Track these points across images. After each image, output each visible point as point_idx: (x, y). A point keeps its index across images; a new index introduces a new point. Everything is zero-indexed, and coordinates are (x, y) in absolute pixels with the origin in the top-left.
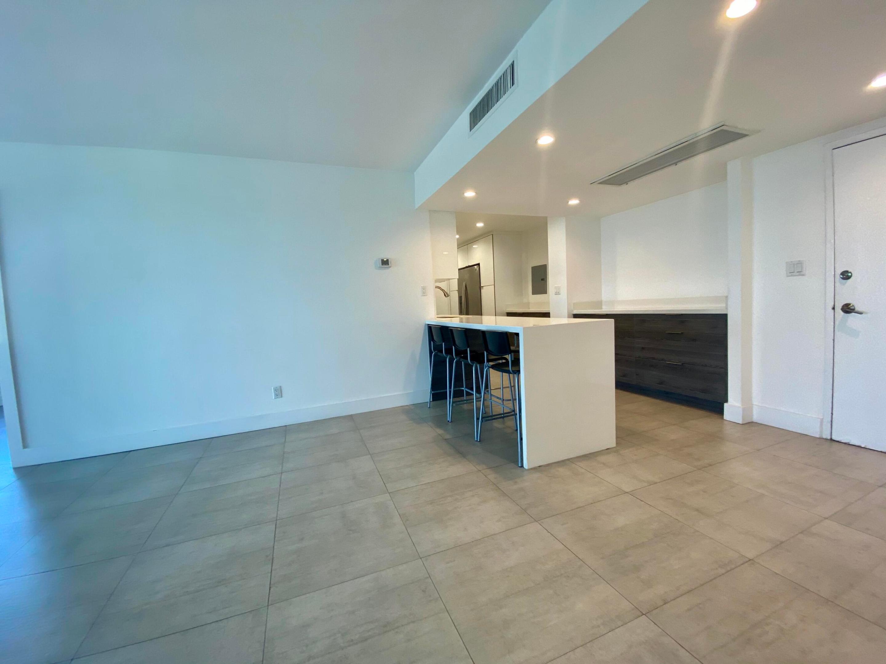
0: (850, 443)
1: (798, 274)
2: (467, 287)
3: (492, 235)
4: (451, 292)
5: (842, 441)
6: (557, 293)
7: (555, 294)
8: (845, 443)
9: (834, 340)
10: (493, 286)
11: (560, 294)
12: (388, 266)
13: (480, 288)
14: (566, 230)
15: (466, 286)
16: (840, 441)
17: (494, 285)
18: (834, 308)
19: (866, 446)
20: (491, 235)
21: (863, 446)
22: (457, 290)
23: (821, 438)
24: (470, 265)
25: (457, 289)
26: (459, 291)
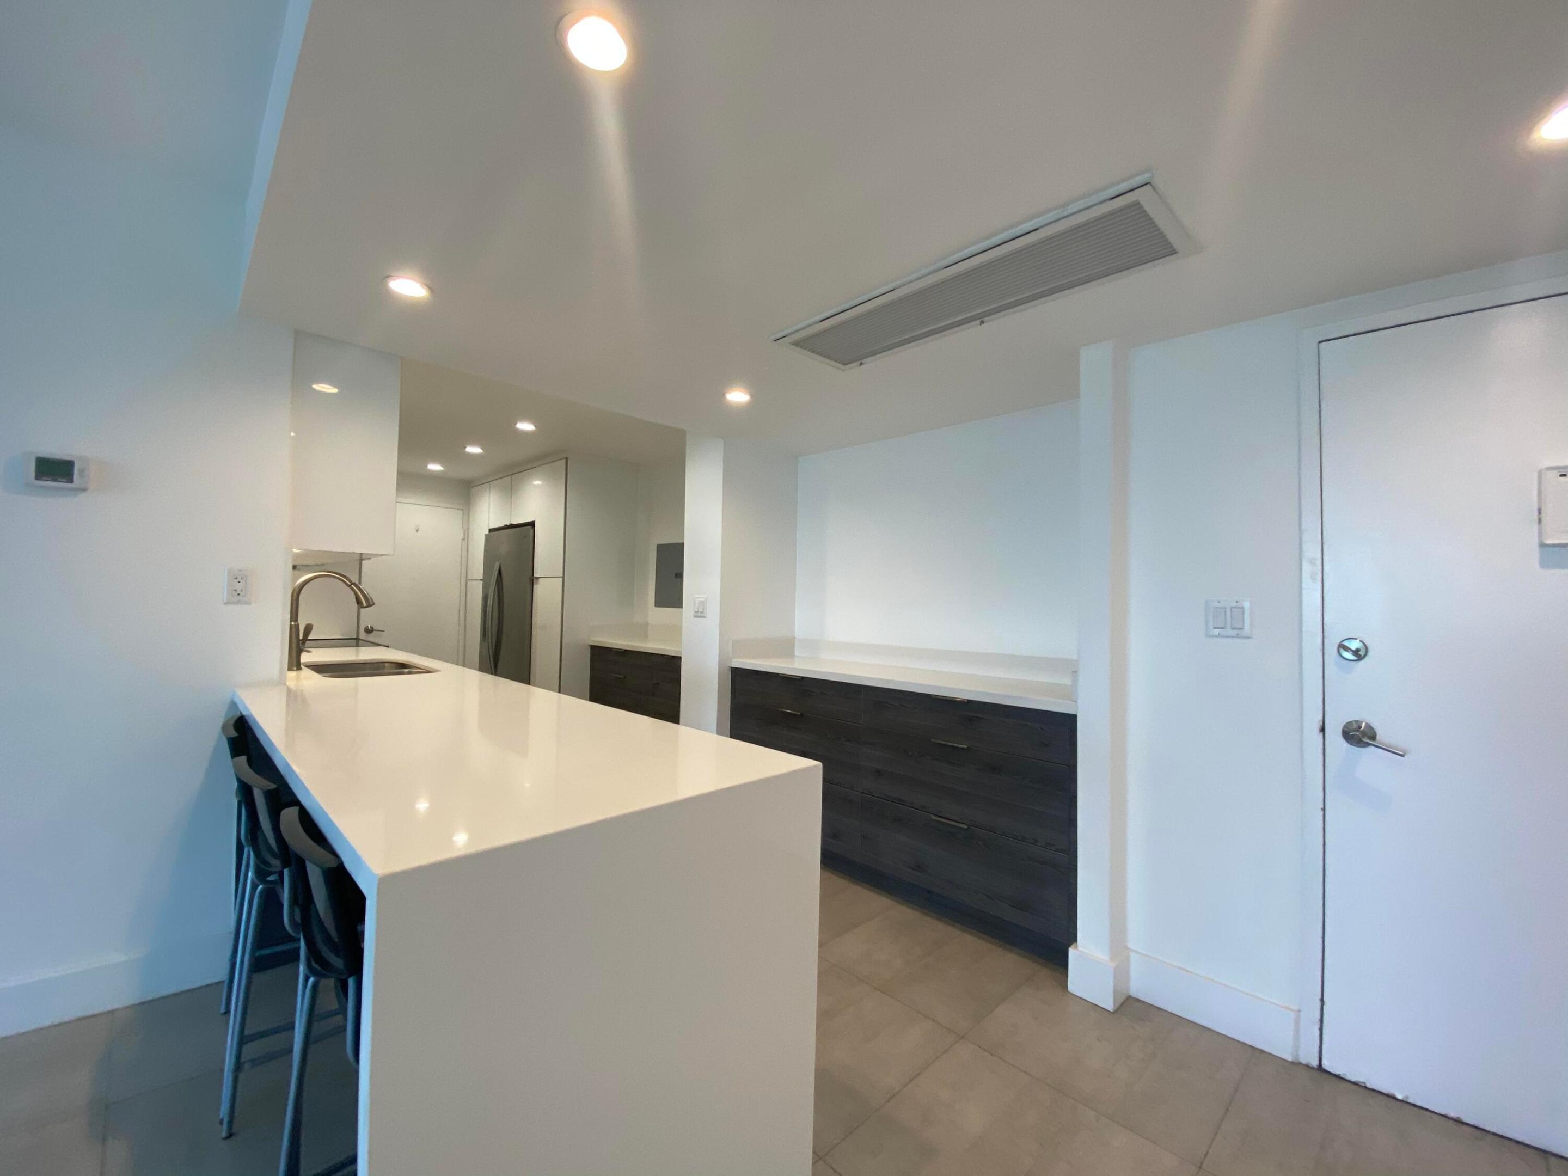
0: (1368, 1085)
1: (1234, 632)
2: (504, 574)
3: (567, 459)
4: (469, 582)
5: (1349, 1077)
6: (699, 615)
7: (695, 616)
8: (1355, 1083)
9: (1324, 809)
10: (561, 579)
11: (704, 617)
12: (69, 485)
13: (532, 580)
14: (725, 470)
15: (500, 572)
16: (1342, 1076)
17: (563, 577)
18: (1323, 730)
19: (1407, 1097)
20: (564, 461)
21: (1400, 1097)
22: (481, 580)
23: (1296, 1064)
24: (515, 522)
25: (482, 578)
26: (485, 581)
